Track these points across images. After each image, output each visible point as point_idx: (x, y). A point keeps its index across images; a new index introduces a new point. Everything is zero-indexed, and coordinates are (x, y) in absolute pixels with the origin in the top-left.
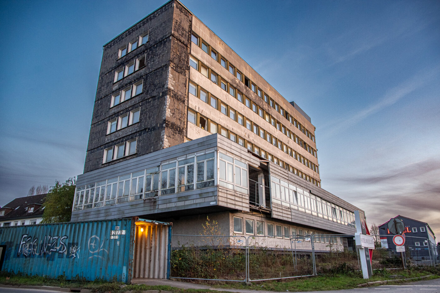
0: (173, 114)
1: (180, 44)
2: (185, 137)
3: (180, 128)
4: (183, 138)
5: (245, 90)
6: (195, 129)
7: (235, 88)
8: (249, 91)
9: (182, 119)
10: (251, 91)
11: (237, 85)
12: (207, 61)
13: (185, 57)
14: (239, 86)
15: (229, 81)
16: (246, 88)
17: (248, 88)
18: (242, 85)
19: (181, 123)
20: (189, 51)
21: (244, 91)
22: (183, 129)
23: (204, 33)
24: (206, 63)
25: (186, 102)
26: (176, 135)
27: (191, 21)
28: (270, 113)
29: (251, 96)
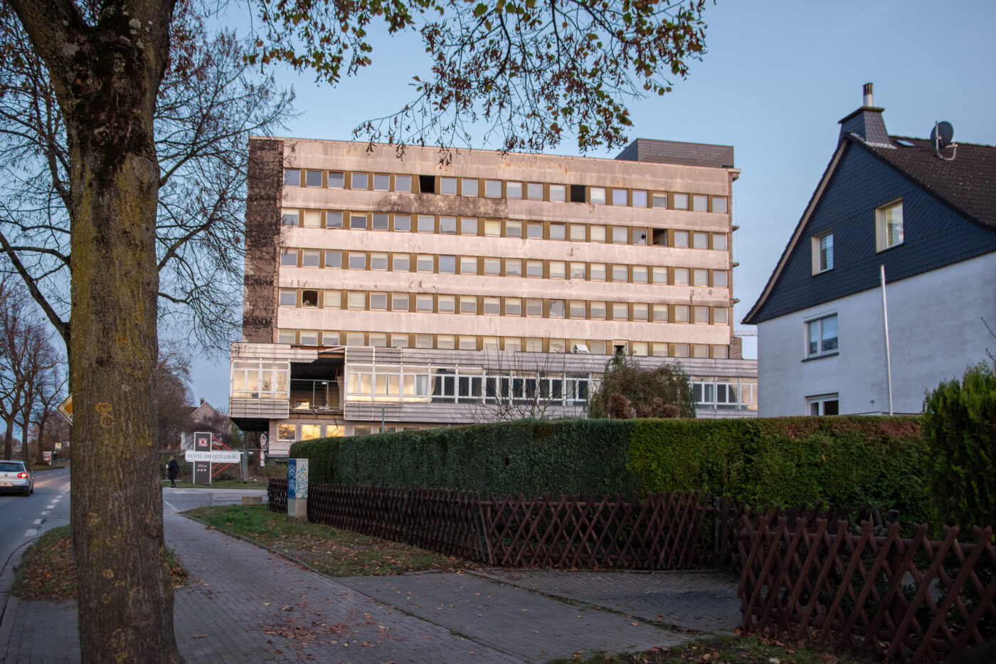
0: (254, 306)
1: (263, 202)
2: (274, 329)
3: (266, 320)
4: (272, 330)
5: (416, 204)
6: (291, 314)
7: (388, 212)
8: (429, 201)
9: (269, 307)
10: (438, 197)
11: (395, 204)
12: (315, 201)
13: (272, 218)
14: (398, 205)
15: (371, 208)
16: (420, 198)
17: (425, 196)
18: (410, 199)
19: (267, 313)
20: (278, 205)
21: (415, 207)
22: (271, 319)
23: (310, 156)
24: (312, 206)
25: (275, 281)
26: (261, 331)
27: (281, 153)
28: (502, 215)
29: (436, 206)
